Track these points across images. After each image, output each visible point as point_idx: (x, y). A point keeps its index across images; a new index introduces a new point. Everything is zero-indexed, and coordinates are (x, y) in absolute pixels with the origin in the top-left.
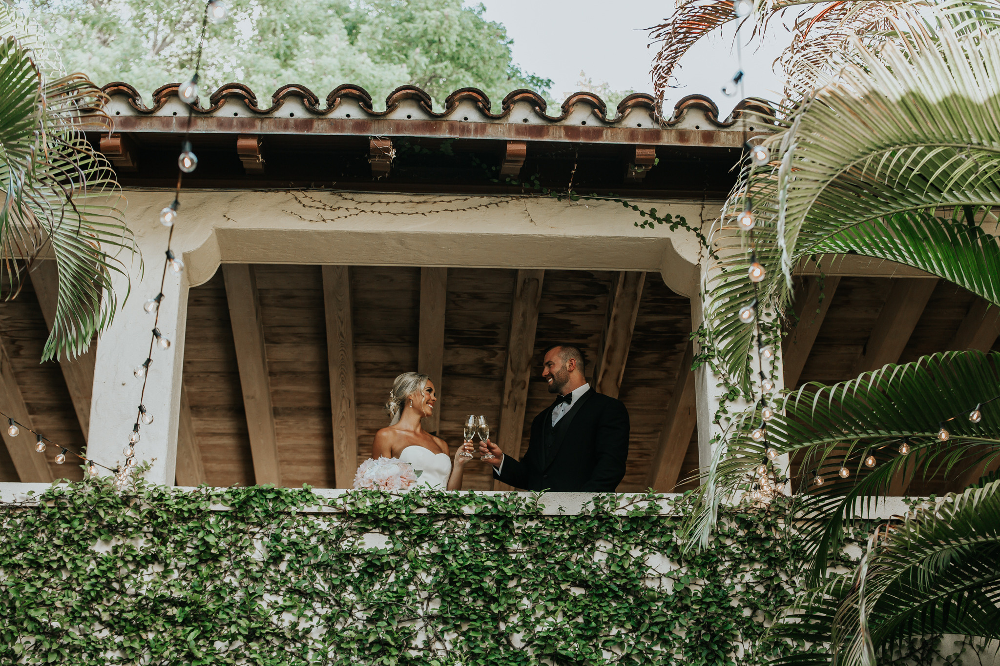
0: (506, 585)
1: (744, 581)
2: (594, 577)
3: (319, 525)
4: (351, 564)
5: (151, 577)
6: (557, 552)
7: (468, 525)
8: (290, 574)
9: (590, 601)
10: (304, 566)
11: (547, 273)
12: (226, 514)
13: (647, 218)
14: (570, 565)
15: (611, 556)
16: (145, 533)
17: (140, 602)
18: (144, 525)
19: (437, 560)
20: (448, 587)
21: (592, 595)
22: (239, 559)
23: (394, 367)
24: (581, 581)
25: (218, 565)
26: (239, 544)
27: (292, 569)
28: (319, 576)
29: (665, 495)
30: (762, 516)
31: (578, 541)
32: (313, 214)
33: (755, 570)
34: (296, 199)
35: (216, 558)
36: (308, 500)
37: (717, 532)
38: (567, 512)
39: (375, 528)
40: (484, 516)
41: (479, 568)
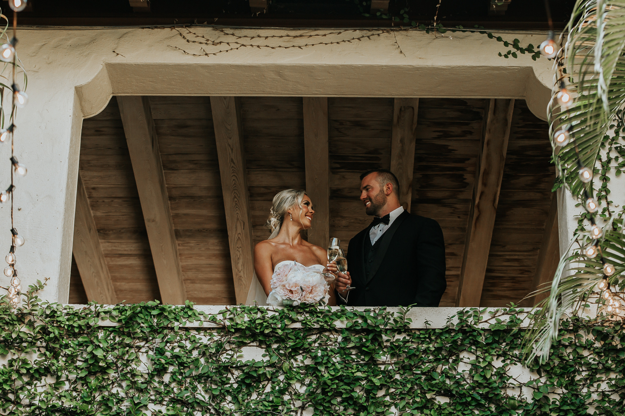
0: (375, 395)
1: (599, 390)
2: (458, 387)
3: (200, 339)
4: (230, 376)
5: (44, 389)
6: (423, 363)
7: (340, 339)
9: (454, 410)
10: (186, 377)
11: (422, 101)
12: (114, 330)
13: (511, 48)
14: (435, 376)
15: (475, 367)
16: (39, 347)
17: (33, 411)
18: (38, 340)
19: (310, 371)
20: (321, 397)
21: (456, 403)
22: (125, 371)
24: (445, 390)
25: (106, 377)
26: (126, 357)
27: (174, 380)
28: (200, 387)
29: (526, 309)
30: (618, 328)
31: (443, 353)
32: (196, 48)
33: (610, 379)
34: (181, 34)
35: (104, 371)
36: (190, 316)
37: (575, 344)
38: (433, 326)
39: (253, 342)
40: (355, 329)
41: (349, 378)
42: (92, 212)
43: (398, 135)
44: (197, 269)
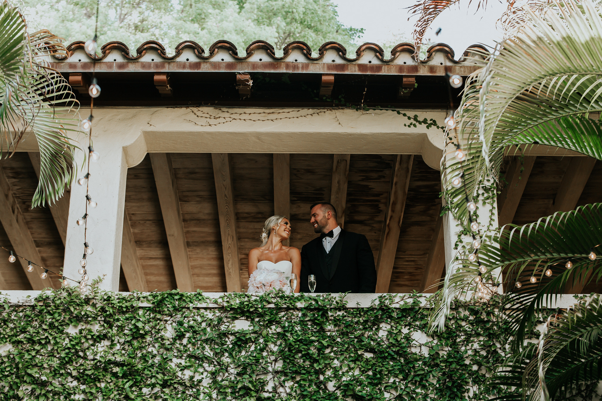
0: (324, 352)
1: (473, 348)
2: (379, 346)
3: (207, 315)
4: (227, 339)
5: (103, 348)
6: (356, 330)
7: (300, 314)
8: (189, 346)
9: (376, 361)
10: (198, 340)
11: (352, 156)
12: (150, 309)
13: (412, 121)
14: (364, 339)
15: (390, 333)
16: (99, 321)
17: (96, 364)
18: (99, 316)
19: (281, 336)
20: (288, 353)
21: (378, 357)
22: (157, 337)
23: (260, 216)
24: (371, 349)
25: (144, 341)
26: (158, 327)
27: (190, 343)
28: (207, 347)
29: (424, 295)
30: (485, 307)
31: (369, 324)
32: (203, 121)
33: (480, 341)
34: (193, 112)
35: (143, 336)
36: (200, 300)
37: (457, 318)
38: (362, 306)
39: (242, 317)
40: (310, 308)
41: (307, 341)
43: (336, 178)
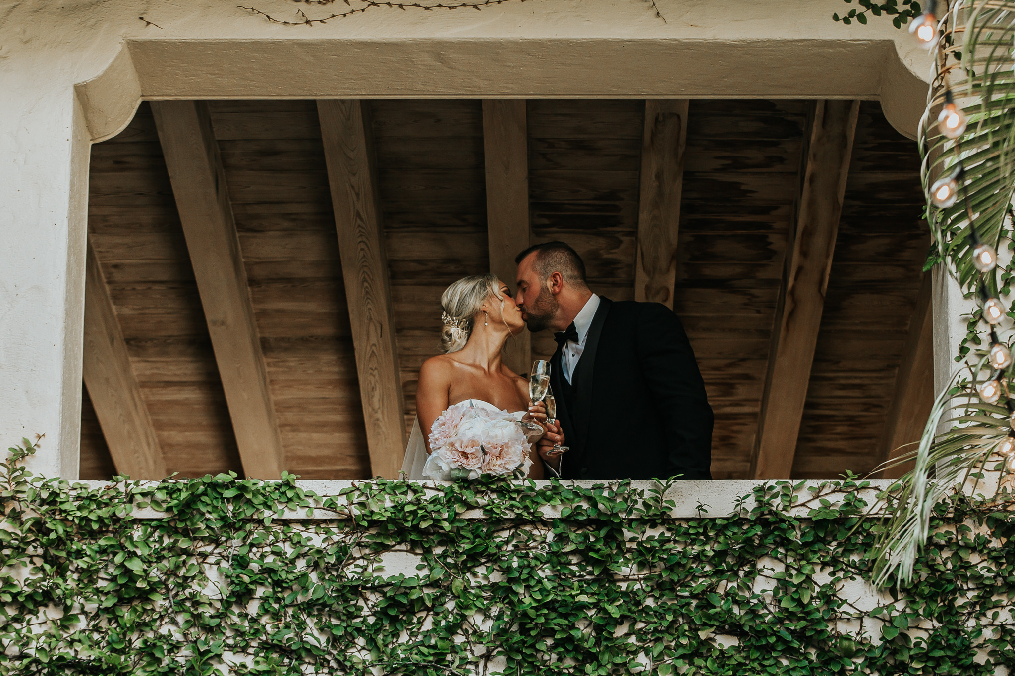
0: (611, 634)
1: (997, 623)
2: (753, 619)
3: (309, 539)
4: (361, 603)
5: (44, 628)
6: (694, 578)
7: (550, 537)
8: (265, 619)
9: (746, 658)
10: (287, 606)
12: (159, 525)
13: (855, 6)
14: (715, 600)
15: (783, 584)
16: (31, 556)
17: (27, 667)
18: (29, 543)
19: (500, 594)
20: (518, 637)
21: (749, 647)
22: (181, 596)
24: (732, 625)
26: (182, 572)
27: (267, 611)
28: (310, 622)
29: (873, 483)
31: (729, 560)
32: (288, 11)
35: (144, 596)
36: (290, 500)
37: (957, 543)
38: (711, 514)
39: (400, 543)
40: (576, 521)
41: (567, 606)
42: (114, 307)
43: (651, 166)
44: (302, 406)
